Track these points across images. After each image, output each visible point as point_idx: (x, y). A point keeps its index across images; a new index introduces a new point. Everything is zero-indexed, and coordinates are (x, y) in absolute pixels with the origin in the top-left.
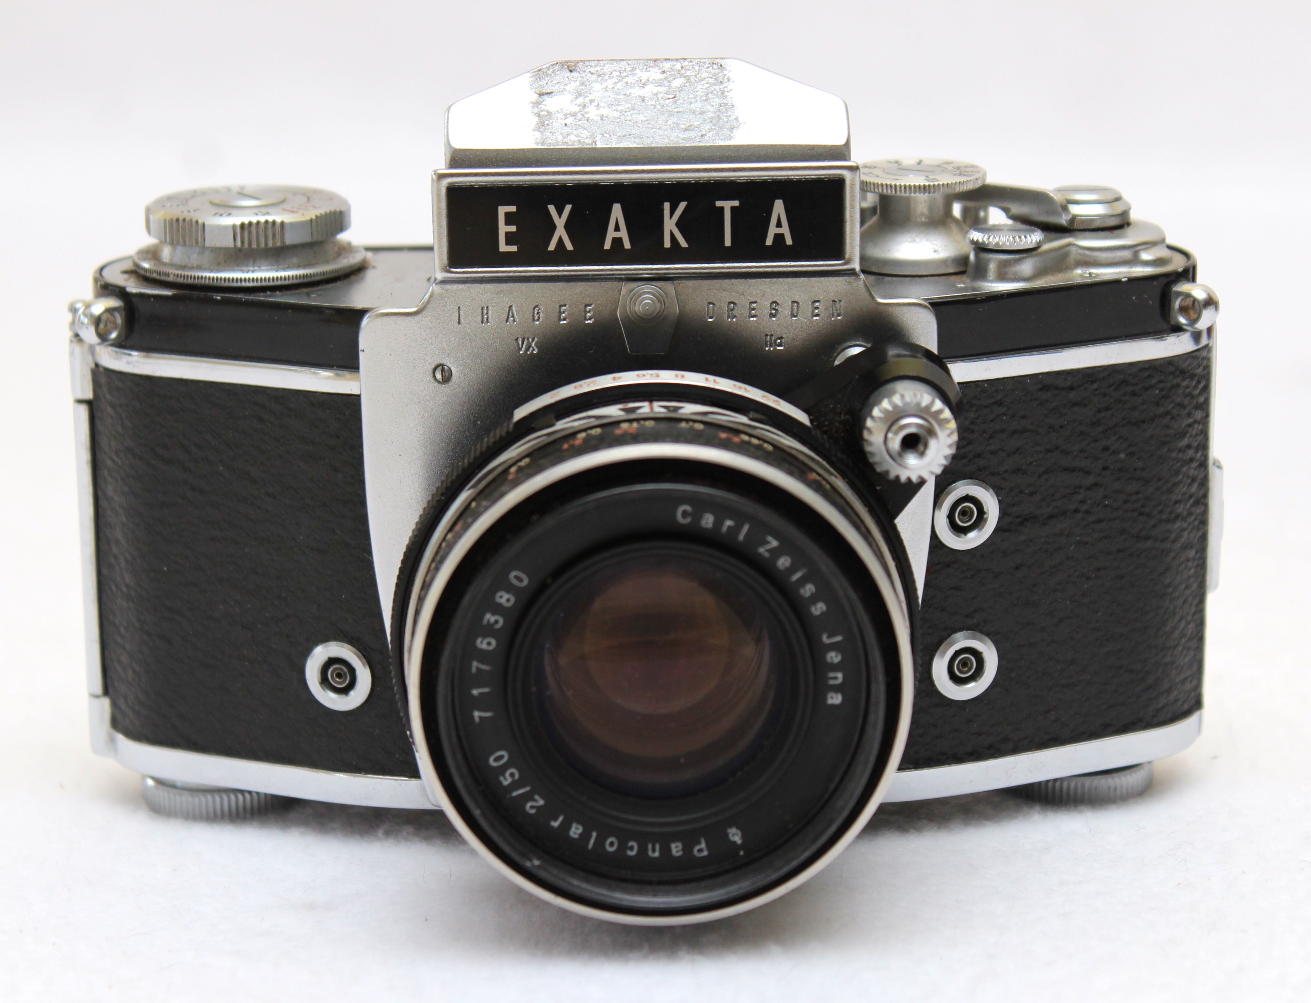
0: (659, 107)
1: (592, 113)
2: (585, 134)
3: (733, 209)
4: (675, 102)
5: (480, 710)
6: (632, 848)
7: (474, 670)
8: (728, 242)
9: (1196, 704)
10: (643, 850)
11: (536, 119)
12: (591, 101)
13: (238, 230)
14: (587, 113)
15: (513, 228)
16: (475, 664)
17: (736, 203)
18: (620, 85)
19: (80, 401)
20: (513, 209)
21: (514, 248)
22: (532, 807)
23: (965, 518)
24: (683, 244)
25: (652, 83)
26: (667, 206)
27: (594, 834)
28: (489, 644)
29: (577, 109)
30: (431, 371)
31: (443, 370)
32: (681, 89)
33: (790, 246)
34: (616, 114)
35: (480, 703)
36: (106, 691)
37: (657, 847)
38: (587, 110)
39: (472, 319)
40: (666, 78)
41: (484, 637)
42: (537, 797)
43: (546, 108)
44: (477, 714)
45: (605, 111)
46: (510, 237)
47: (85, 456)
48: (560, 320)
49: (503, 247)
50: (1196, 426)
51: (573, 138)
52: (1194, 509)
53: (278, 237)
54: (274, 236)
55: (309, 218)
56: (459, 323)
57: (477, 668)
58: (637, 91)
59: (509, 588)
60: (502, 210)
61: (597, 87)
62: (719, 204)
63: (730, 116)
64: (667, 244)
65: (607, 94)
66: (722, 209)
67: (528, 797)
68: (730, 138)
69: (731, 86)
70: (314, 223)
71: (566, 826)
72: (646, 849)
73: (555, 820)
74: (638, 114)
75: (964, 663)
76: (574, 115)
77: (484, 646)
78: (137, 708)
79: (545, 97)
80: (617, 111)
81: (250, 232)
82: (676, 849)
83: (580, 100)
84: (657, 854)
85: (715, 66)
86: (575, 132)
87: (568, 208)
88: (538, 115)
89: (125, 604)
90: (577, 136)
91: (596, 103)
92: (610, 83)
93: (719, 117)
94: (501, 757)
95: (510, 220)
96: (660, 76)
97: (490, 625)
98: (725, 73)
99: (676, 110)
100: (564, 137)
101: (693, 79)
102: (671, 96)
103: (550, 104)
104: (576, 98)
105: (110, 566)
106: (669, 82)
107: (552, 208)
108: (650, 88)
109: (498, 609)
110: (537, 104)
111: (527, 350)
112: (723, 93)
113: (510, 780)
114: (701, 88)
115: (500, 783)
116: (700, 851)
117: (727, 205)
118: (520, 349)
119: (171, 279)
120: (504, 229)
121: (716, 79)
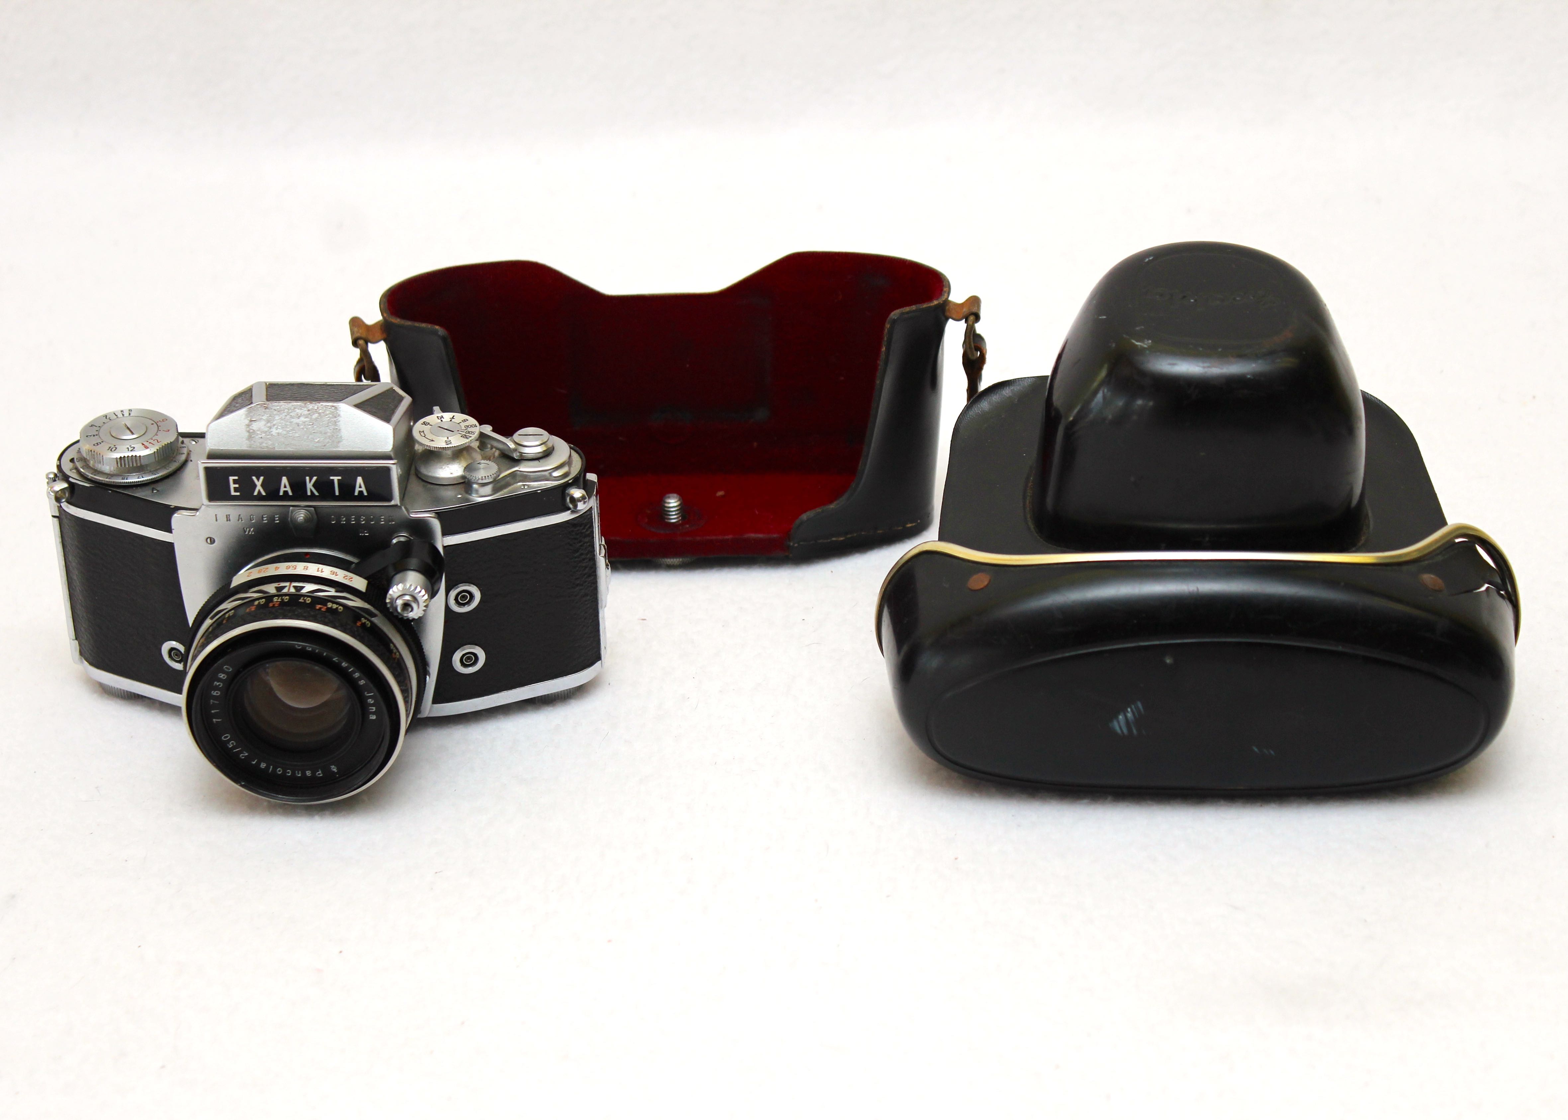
0: (305, 429)
1: (274, 431)
2: (270, 442)
3: (338, 480)
4: (313, 427)
5: (215, 719)
6: (289, 773)
7: (211, 703)
8: (337, 493)
9: (598, 658)
10: (293, 773)
11: (248, 434)
12: (274, 425)
13: (119, 460)
14: (272, 432)
15: (237, 486)
16: (212, 701)
17: (340, 478)
18: (288, 417)
19: (54, 517)
20: (236, 478)
21: (238, 494)
22: (243, 756)
23: (464, 599)
24: (317, 494)
25: (303, 416)
26: (308, 478)
27: (271, 767)
28: (217, 693)
29: (266, 429)
30: (205, 540)
31: (211, 540)
32: (316, 419)
33: (366, 496)
34: (285, 432)
35: (216, 716)
36: (76, 639)
37: (300, 772)
38: (272, 430)
39: (222, 519)
40: (309, 414)
41: (215, 691)
42: (244, 752)
43: (253, 428)
44: (214, 720)
45: (280, 431)
46: (236, 490)
47: (59, 540)
48: (263, 520)
49: (233, 493)
50: (585, 544)
51: (264, 445)
52: (587, 579)
53: (138, 462)
54: (136, 461)
55: (153, 452)
56: (216, 520)
57: (213, 703)
58: (295, 421)
59: (224, 672)
60: (231, 478)
61: (277, 418)
62: (332, 478)
63: (338, 435)
64: (309, 493)
65: (282, 421)
66: (333, 480)
67: (241, 752)
68: (337, 447)
69: (340, 419)
70: (156, 453)
71: (258, 763)
72: (295, 773)
73: (254, 761)
74: (296, 433)
75: (469, 658)
76: (265, 432)
77: (215, 694)
78: (90, 651)
79: (253, 423)
80: (285, 430)
81: (124, 461)
82: (308, 773)
83: (269, 425)
84: (300, 775)
85: (333, 408)
86: (265, 442)
87: (262, 478)
88: (248, 432)
89: (80, 607)
90: (266, 444)
91: (276, 426)
92: (283, 416)
93: (333, 436)
94: (227, 737)
95: (235, 482)
96: (307, 412)
97: (216, 686)
98: (338, 412)
99: (314, 431)
100: (260, 444)
101: (322, 414)
102: (311, 424)
103: (255, 426)
104: (267, 423)
105: (73, 589)
106: (311, 416)
107: (254, 478)
108: (302, 419)
109: (220, 680)
110: (248, 426)
111: (249, 532)
112: (336, 423)
113: (232, 746)
114: (326, 419)
115: (228, 747)
116: (319, 774)
117: (336, 479)
118: (245, 532)
119: (89, 477)
120: (233, 486)
121: (333, 415)
